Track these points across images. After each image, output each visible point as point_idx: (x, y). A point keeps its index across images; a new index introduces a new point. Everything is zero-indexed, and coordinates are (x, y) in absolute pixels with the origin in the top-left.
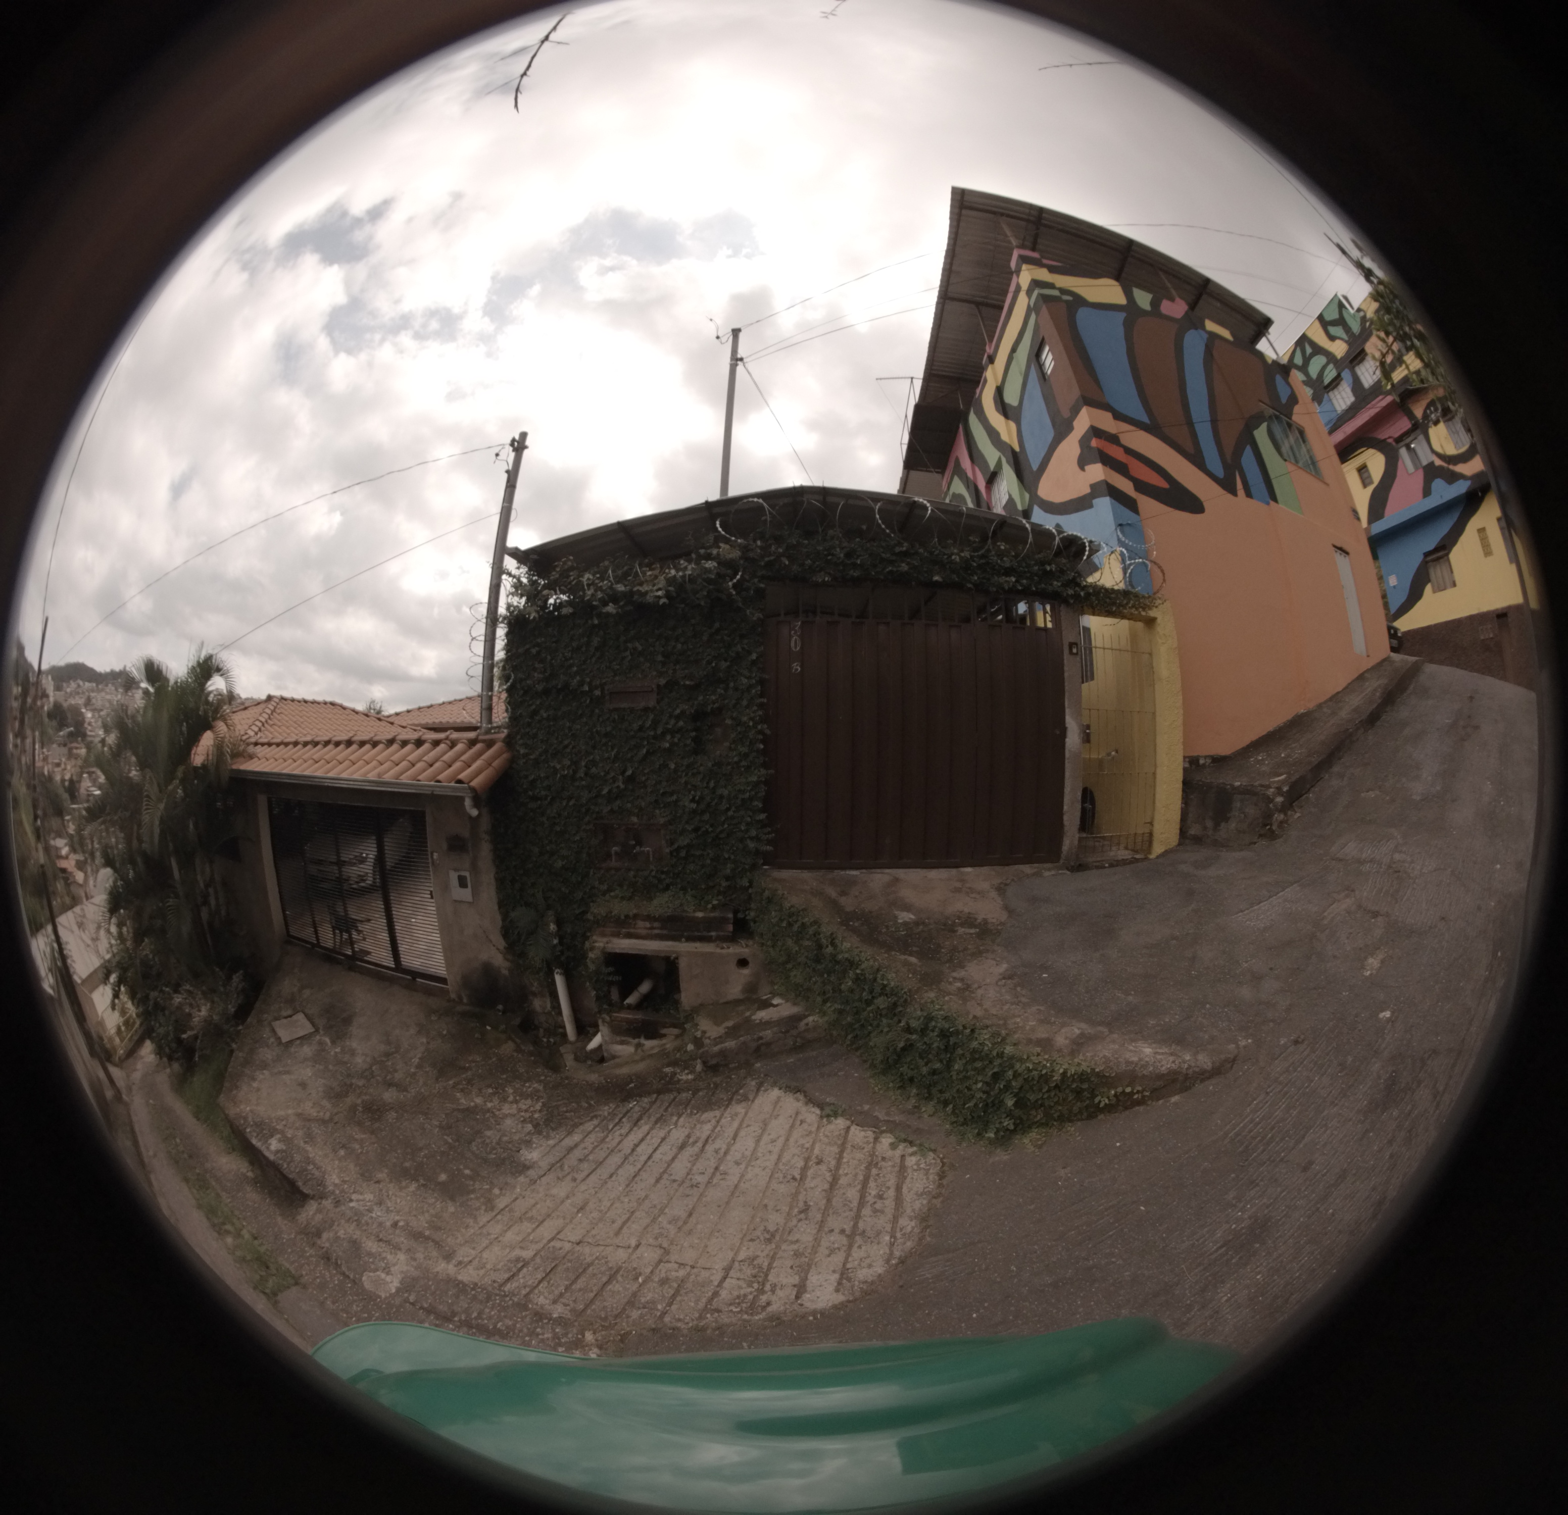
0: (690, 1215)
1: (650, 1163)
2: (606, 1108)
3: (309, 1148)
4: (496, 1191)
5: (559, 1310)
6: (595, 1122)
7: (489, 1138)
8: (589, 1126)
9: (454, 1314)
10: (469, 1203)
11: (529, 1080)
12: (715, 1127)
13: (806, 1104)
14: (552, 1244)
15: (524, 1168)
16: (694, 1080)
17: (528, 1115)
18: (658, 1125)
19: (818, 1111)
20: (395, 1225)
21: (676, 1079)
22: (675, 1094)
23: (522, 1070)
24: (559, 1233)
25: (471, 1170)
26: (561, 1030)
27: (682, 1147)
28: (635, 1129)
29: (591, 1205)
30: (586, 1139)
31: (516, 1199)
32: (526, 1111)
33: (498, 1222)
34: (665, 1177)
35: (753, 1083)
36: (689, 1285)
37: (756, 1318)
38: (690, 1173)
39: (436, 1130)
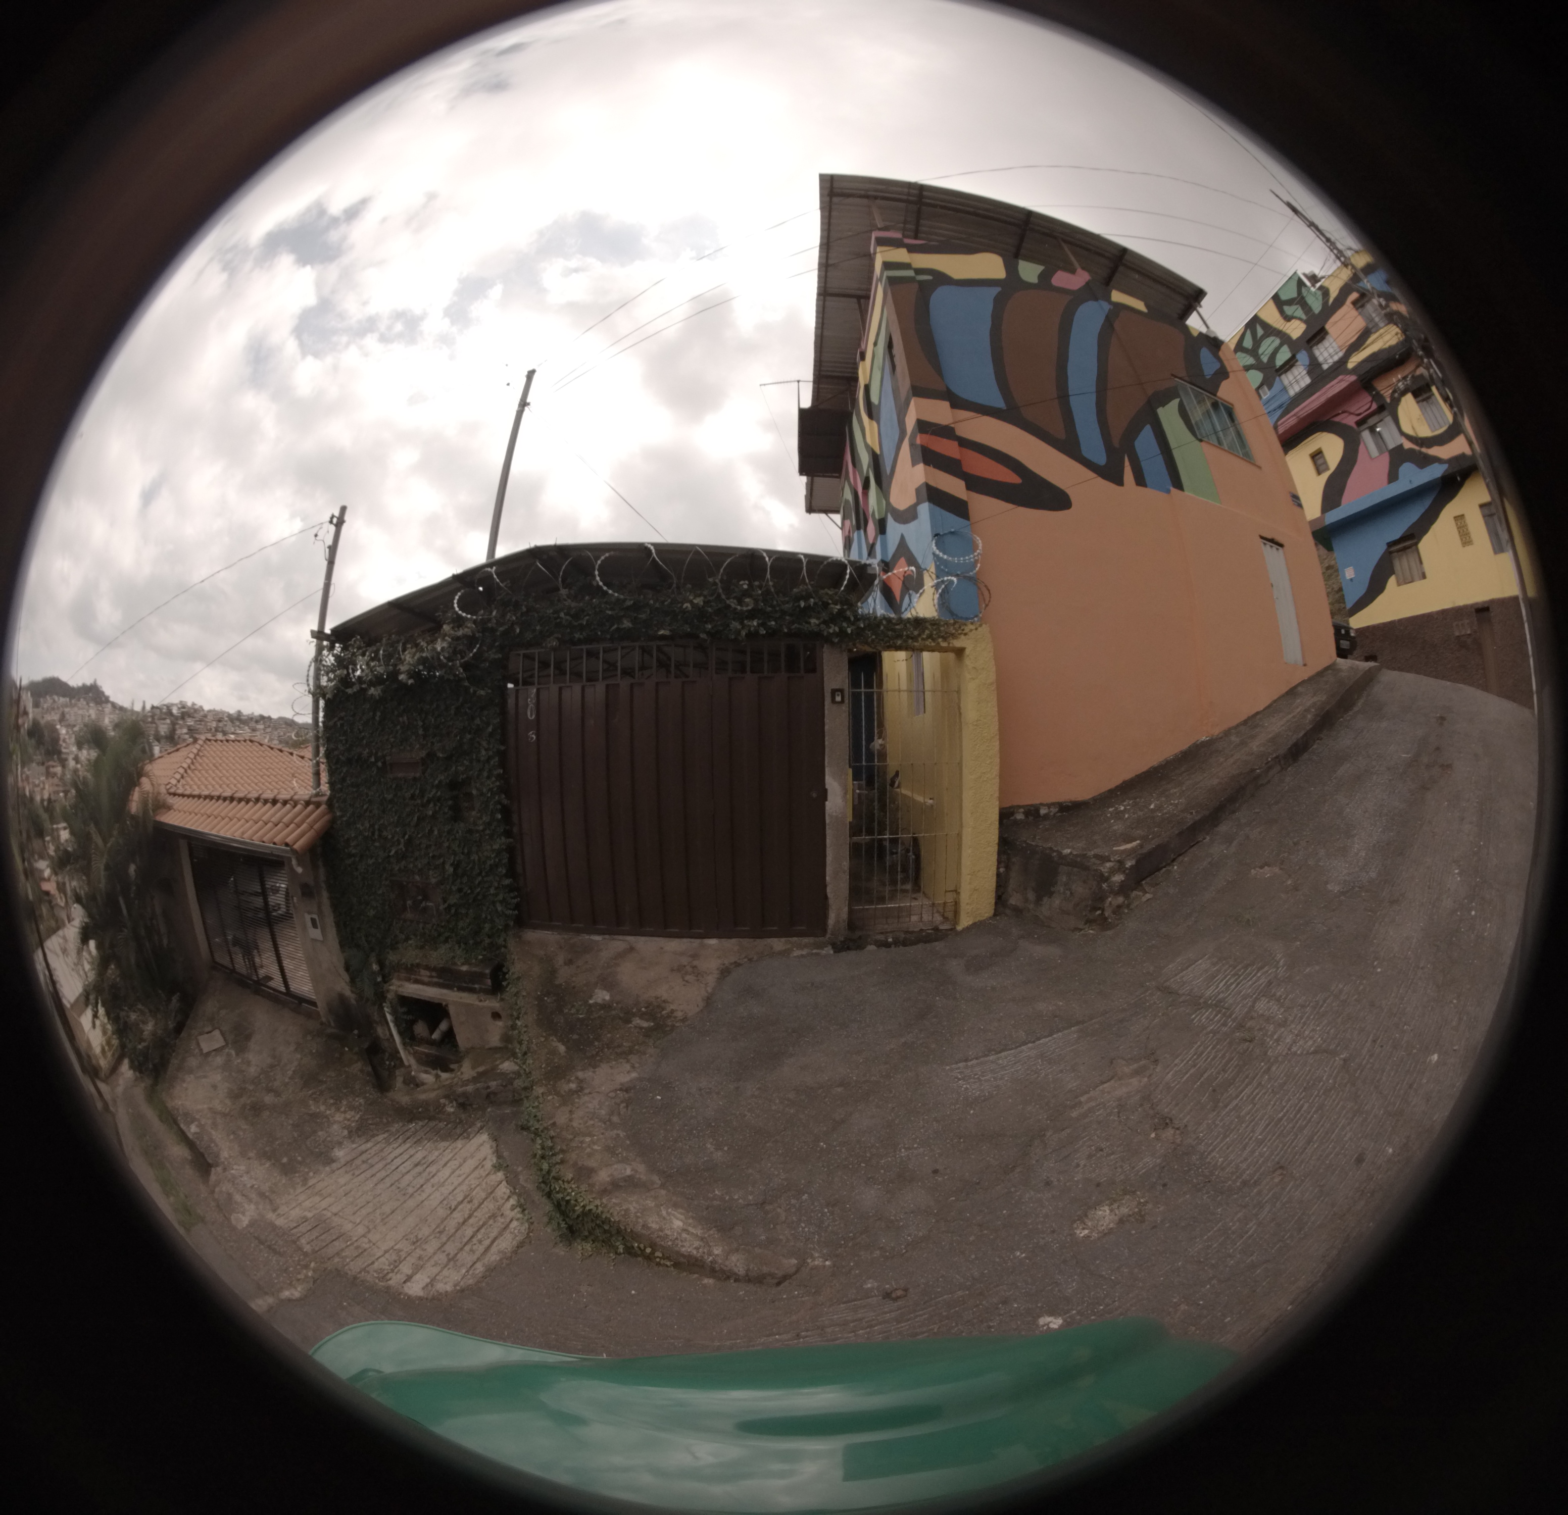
0: (393, 1212)
1: (395, 1172)
2: (397, 1125)
3: (213, 1133)
4: (311, 1174)
5: (308, 1248)
6: (385, 1135)
7: (319, 1136)
8: (380, 1138)
9: (266, 1241)
10: (295, 1179)
11: (359, 1095)
12: (440, 1154)
13: (494, 1153)
14: (324, 1212)
15: (331, 1161)
16: (453, 1113)
17: (349, 1123)
18: (415, 1145)
20: (252, 1187)
21: (444, 1110)
22: (437, 1122)
23: (357, 1087)
24: (329, 1206)
25: (302, 1158)
27: (416, 1165)
28: (402, 1145)
29: (352, 1193)
30: (374, 1148)
31: (319, 1181)
32: (349, 1120)
33: (304, 1194)
34: (397, 1183)
35: (479, 1125)
36: (365, 1254)
37: (381, 1284)
38: (408, 1185)
39: (289, 1127)
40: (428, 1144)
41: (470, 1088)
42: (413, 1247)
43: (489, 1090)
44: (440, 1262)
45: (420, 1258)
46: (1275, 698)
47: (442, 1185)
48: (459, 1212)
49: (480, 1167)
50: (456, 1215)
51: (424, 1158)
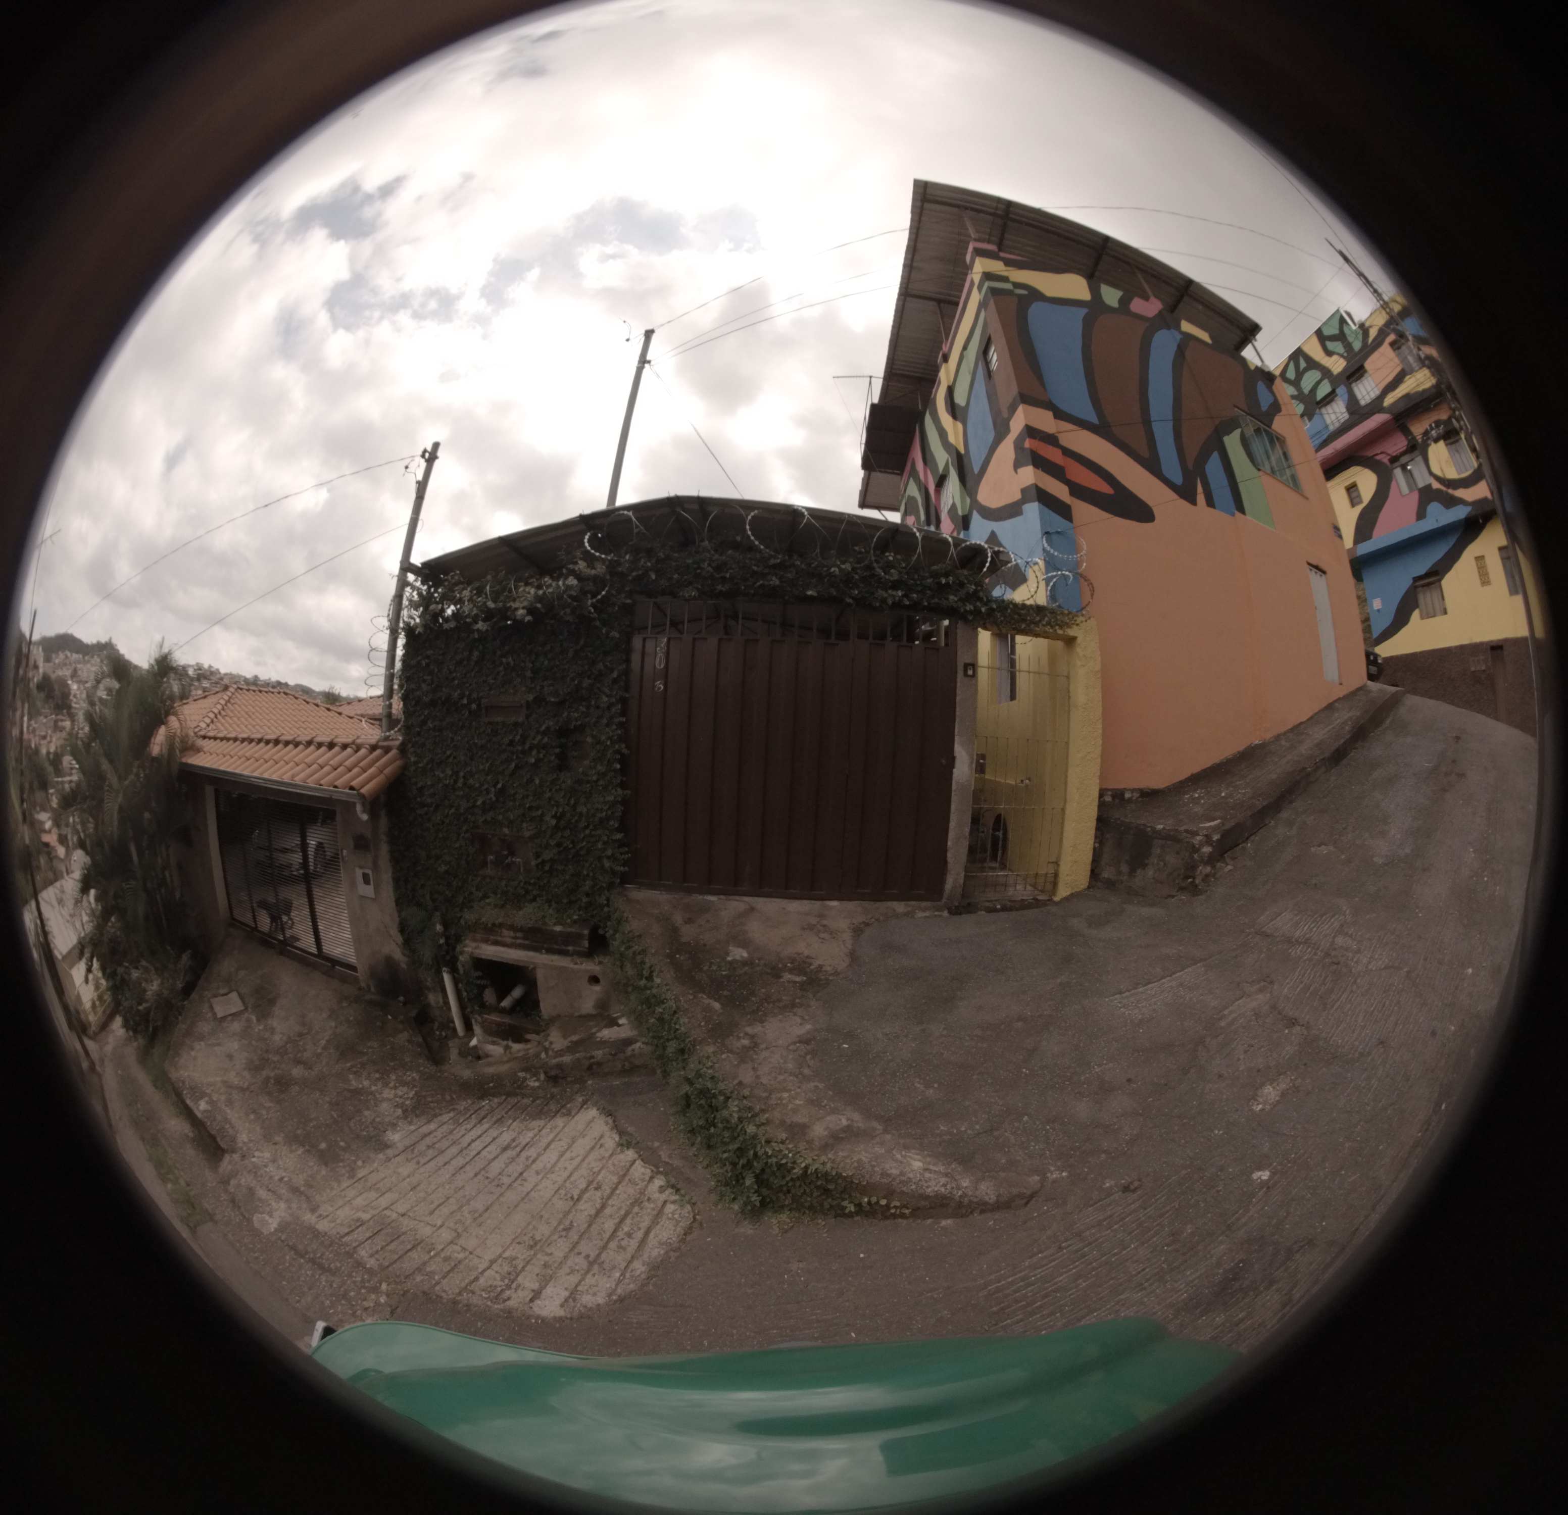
0: (487, 1210)
1: (476, 1158)
2: (464, 1103)
3: (228, 1111)
4: (360, 1163)
5: (372, 1263)
6: (452, 1114)
7: (366, 1117)
8: (445, 1117)
9: (307, 1253)
10: (338, 1170)
11: (410, 1069)
12: (537, 1135)
13: (612, 1129)
14: (385, 1212)
15: (385, 1146)
16: (537, 1087)
17: (401, 1101)
18: (496, 1125)
19: (618, 1139)
20: (281, 1179)
21: (525, 1084)
22: (519, 1098)
23: (407, 1059)
24: (392, 1204)
25: (346, 1143)
26: (451, 1027)
27: (505, 1149)
28: (478, 1126)
29: (422, 1186)
30: (440, 1129)
31: (372, 1172)
32: (401, 1097)
33: (355, 1188)
34: (483, 1172)
35: (580, 1099)
36: (461, 1267)
37: (496, 1306)
38: (500, 1174)
39: (326, 1106)
40: (515, 1124)
41: (567, 1059)
42: (532, 1253)
43: (592, 1060)
44: (577, 1268)
45: (546, 1265)
46: (1317, 710)
47: (551, 1170)
48: (586, 1202)
49: (598, 1146)
50: (582, 1205)
51: (514, 1140)
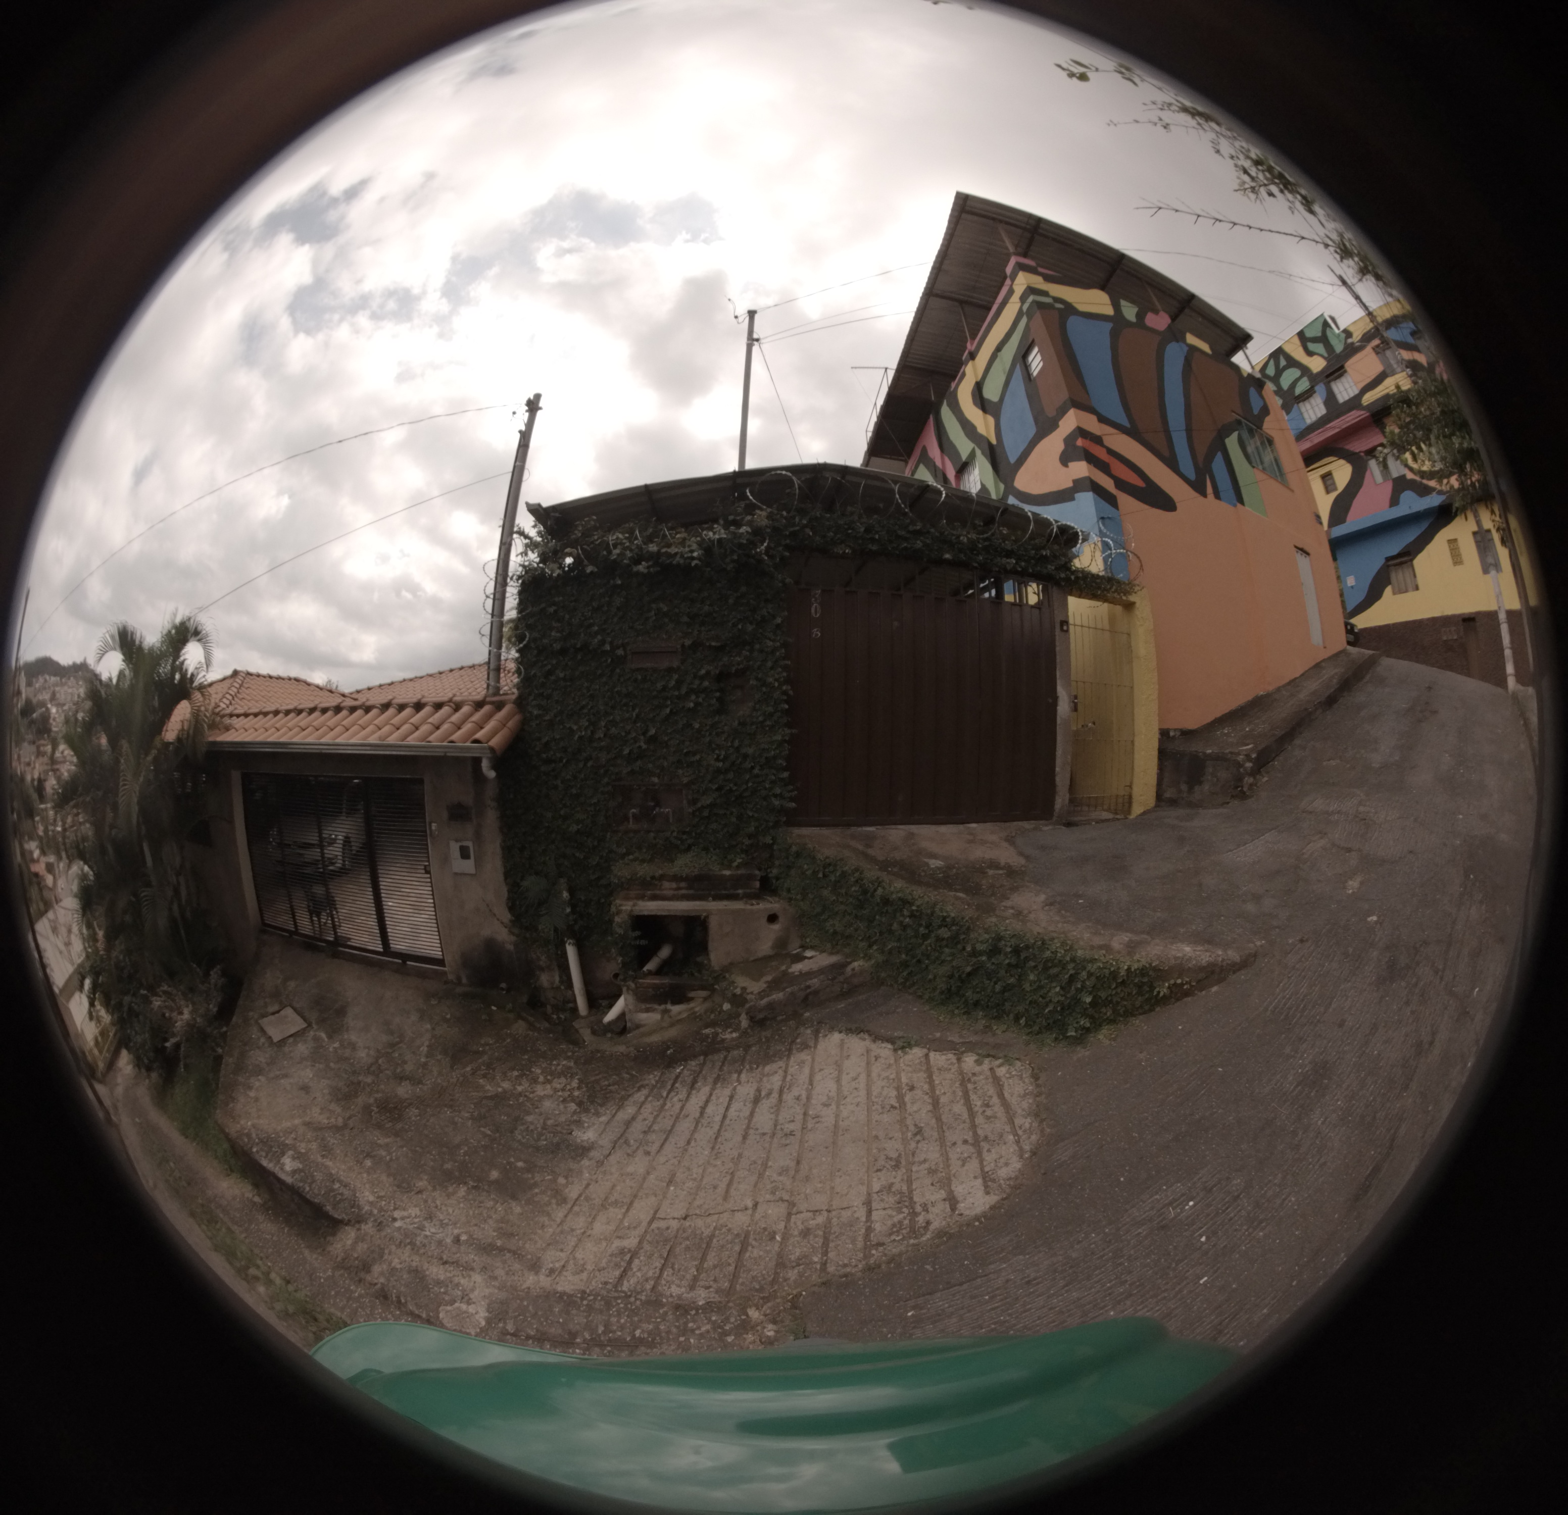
1: (727, 1122)
2: (651, 1076)
3: (329, 1163)
4: (562, 1180)
5: (703, 1296)
6: (645, 1092)
7: (532, 1123)
8: (640, 1096)
10: (536, 1199)
11: (555, 1057)
12: (785, 1077)
13: (874, 1041)
14: (654, 1226)
15: (583, 1150)
16: (740, 1037)
17: (567, 1094)
18: (719, 1085)
19: (890, 1046)
20: (457, 1240)
21: (719, 1039)
22: (725, 1053)
23: (543, 1049)
24: (656, 1212)
25: (525, 1162)
26: (571, 1005)
27: (756, 1100)
28: (694, 1092)
29: (680, 1176)
30: (642, 1110)
31: (588, 1185)
32: (563, 1090)
33: (577, 1214)
34: (752, 1132)
35: (809, 1031)
36: (835, 1229)
38: (776, 1124)
39: (470, 1123)
40: (742, 1076)
41: (778, 996)
43: (808, 991)
47: (842, 1097)
